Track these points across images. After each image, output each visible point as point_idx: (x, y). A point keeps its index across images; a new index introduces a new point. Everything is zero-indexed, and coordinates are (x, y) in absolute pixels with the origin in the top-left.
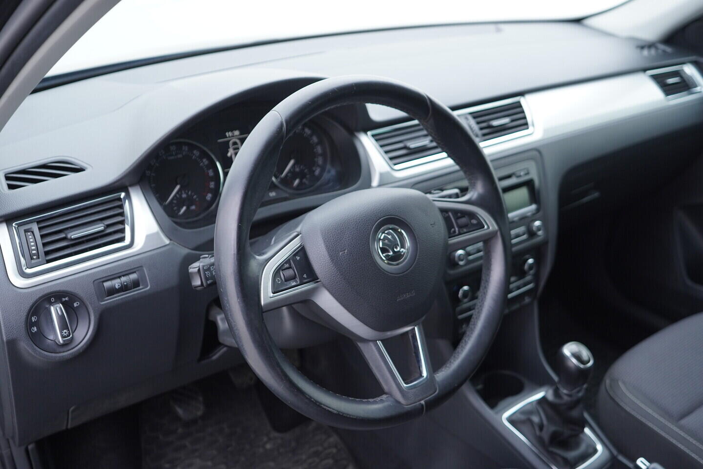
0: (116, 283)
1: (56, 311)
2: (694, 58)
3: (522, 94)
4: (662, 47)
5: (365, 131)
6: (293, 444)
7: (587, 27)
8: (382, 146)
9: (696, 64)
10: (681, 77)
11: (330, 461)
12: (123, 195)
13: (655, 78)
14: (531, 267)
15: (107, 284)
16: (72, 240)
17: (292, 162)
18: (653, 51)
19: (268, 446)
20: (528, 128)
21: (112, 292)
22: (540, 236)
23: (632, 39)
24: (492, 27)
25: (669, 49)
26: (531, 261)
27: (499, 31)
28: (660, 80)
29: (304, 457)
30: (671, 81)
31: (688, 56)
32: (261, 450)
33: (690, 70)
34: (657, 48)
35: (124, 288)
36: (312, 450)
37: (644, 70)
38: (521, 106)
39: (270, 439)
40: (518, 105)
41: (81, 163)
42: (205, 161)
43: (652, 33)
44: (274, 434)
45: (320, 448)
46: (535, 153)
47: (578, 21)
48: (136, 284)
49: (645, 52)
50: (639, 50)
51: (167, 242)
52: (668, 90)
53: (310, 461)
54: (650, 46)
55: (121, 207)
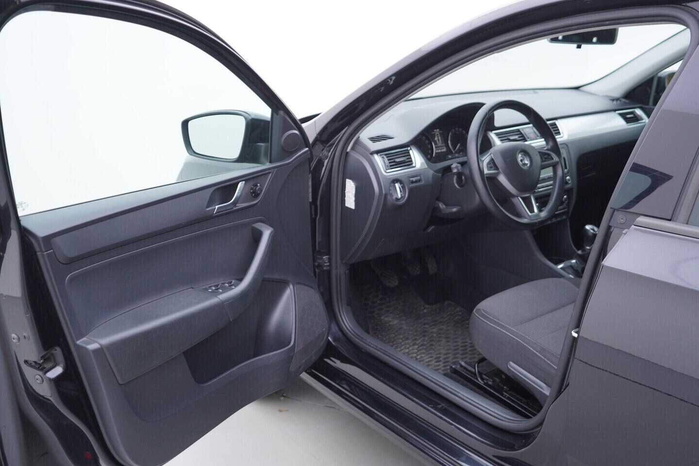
0: (414, 179)
1: (397, 185)
2: (640, 105)
3: (556, 119)
4: (623, 100)
5: (491, 131)
6: (438, 311)
7: (582, 91)
8: (499, 138)
9: (641, 108)
10: (634, 115)
11: (460, 317)
12: (409, 148)
13: (621, 115)
14: (566, 200)
15: (411, 179)
16: (396, 162)
17: (459, 145)
18: (619, 102)
19: (425, 311)
20: (560, 134)
21: (413, 182)
22: (570, 184)
23: (607, 96)
24: (532, 91)
25: (627, 101)
26: (565, 197)
27: (535, 93)
28: (623, 116)
29: (445, 315)
30: (628, 116)
31: (638, 104)
32: (421, 312)
33: (639, 112)
34: (620, 101)
35: (416, 182)
36: (449, 313)
37: (615, 110)
38: (556, 125)
39: (425, 308)
40: (555, 124)
41: (392, 136)
42: (427, 141)
43: (617, 93)
44: (427, 306)
45: (453, 313)
46: (565, 146)
47: (577, 88)
48: (419, 181)
49: (615, 102)
50: (611, 102)
51: (426, 167)
52: (628, 120)
53: (449, 317)
54: (617, 99)
55: (409, 152)
